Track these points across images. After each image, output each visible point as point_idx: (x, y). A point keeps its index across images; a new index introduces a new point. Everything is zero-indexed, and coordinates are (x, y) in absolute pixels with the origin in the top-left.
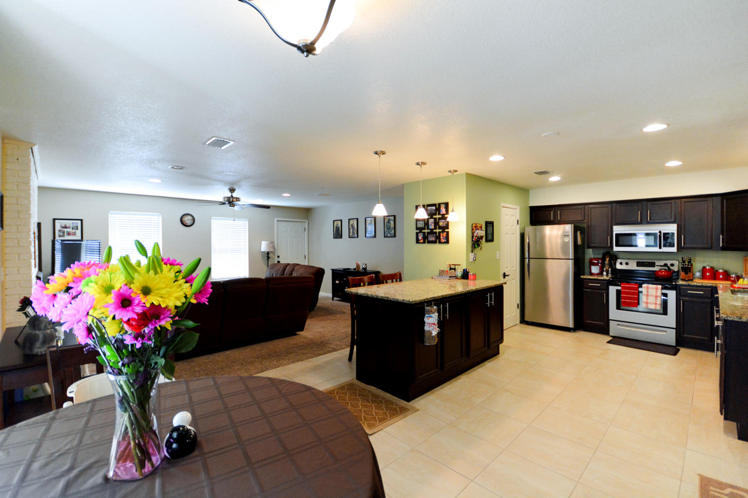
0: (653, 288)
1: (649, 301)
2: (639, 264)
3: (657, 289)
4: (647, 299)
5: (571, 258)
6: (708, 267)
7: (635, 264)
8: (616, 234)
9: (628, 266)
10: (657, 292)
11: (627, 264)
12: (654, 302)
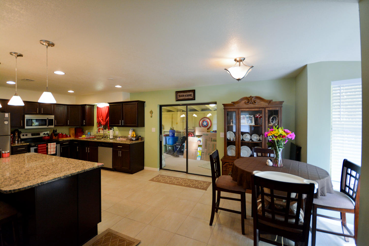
0: (52, 145)
1: (51, 151)
2: (32, 135)
3: (54, 144)
4: (50, 150)
5: (9, 134)
6: (60, 133)
7: (31, 135)
8: (27, 119)
9: (27, 136)
10: (54, 146)
11: (26, 135)
12: (53, 151)
